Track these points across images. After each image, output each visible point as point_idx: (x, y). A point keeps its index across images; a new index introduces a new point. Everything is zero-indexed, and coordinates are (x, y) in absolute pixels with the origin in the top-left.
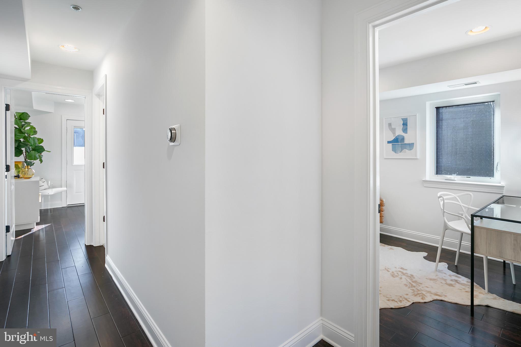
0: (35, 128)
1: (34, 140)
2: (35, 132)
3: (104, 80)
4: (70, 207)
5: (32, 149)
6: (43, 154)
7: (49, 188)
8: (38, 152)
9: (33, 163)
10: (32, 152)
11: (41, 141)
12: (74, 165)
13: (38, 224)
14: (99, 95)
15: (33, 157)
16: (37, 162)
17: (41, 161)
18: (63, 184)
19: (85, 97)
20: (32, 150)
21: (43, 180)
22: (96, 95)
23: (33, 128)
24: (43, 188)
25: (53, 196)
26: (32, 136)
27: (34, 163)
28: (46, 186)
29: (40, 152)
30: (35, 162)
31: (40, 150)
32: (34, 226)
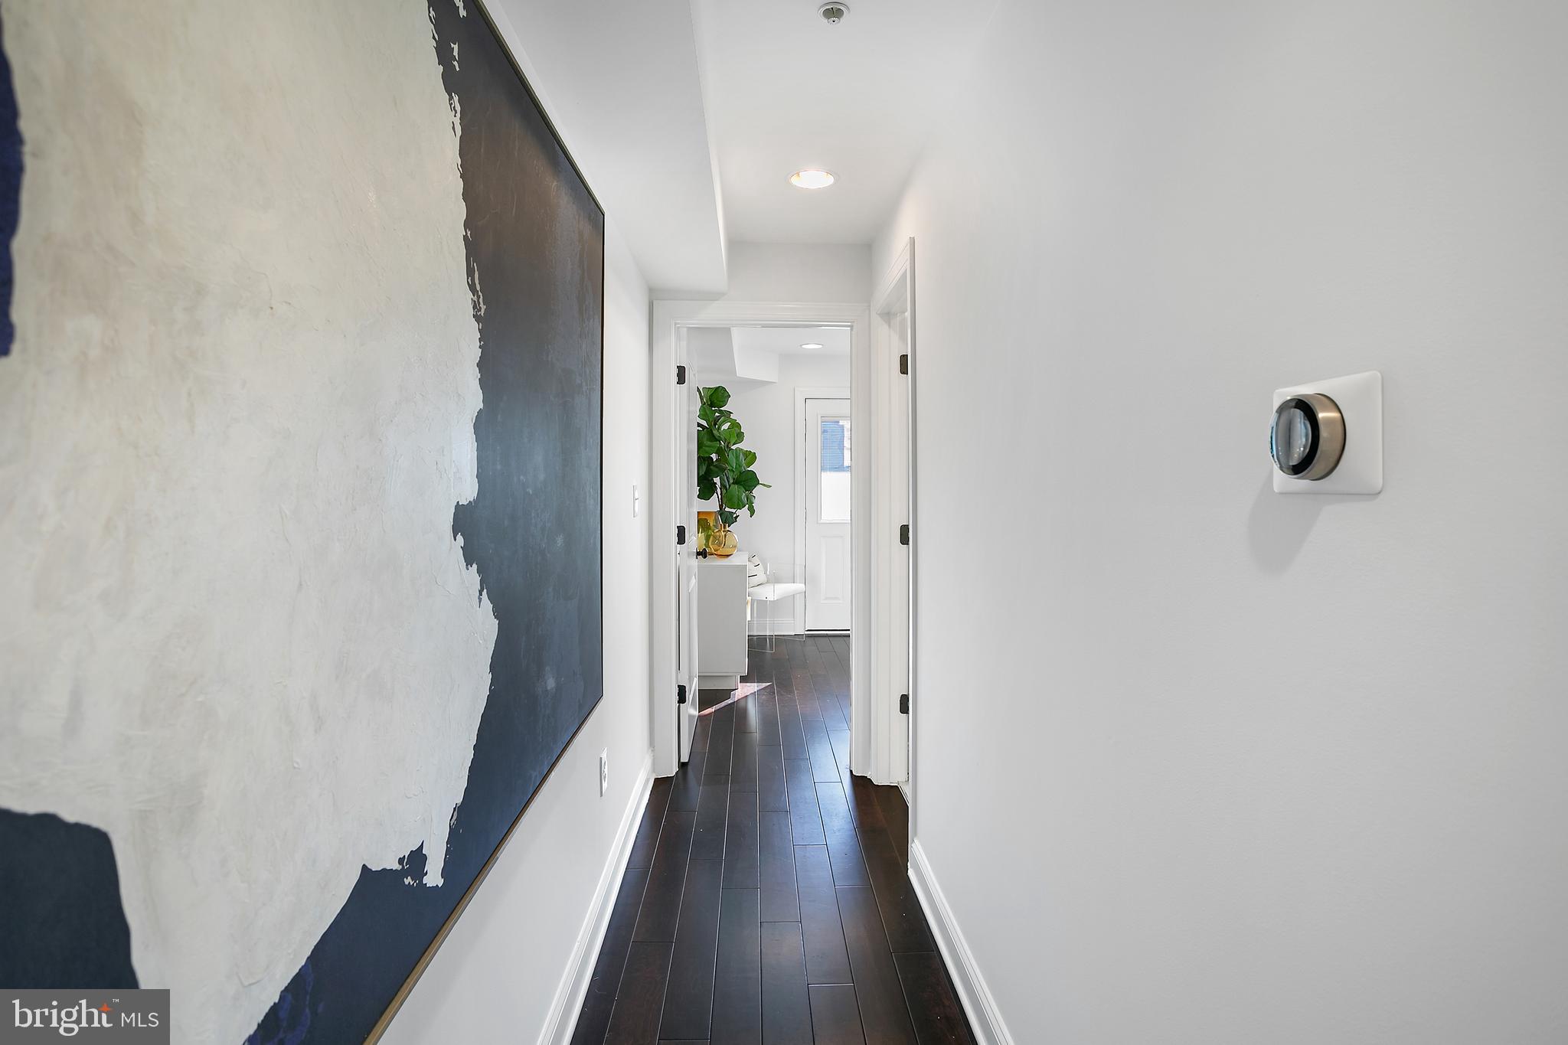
0: (739, 426)
1: (737, 457)
2: (740, 437)
3: (908, 256)
4: (813, 637)
5: (734, 479)
6: (756, 491)
7: (768, 582)
8: (745, 489)
9: (735, 516)
10: (732, 486)
11: (751, 457)
12: (822, 521)
13: (744, 679)
14: (888, 316)
15: (735, 500)
16: (743, 512)
17: (752, 512)
18: (799, 571)
19: (851, 327)
20: (733, 483)
21: (756, 560)
22: (879, 314)
23: (736, 425)
24: (755, 581)
25: (775, 603)
26: (734, 447)
27: (737, 516)
28: (761, 577)
29: (749, 486)
30: (739, 512)
31: (749, 481)
32: (737, 685)
